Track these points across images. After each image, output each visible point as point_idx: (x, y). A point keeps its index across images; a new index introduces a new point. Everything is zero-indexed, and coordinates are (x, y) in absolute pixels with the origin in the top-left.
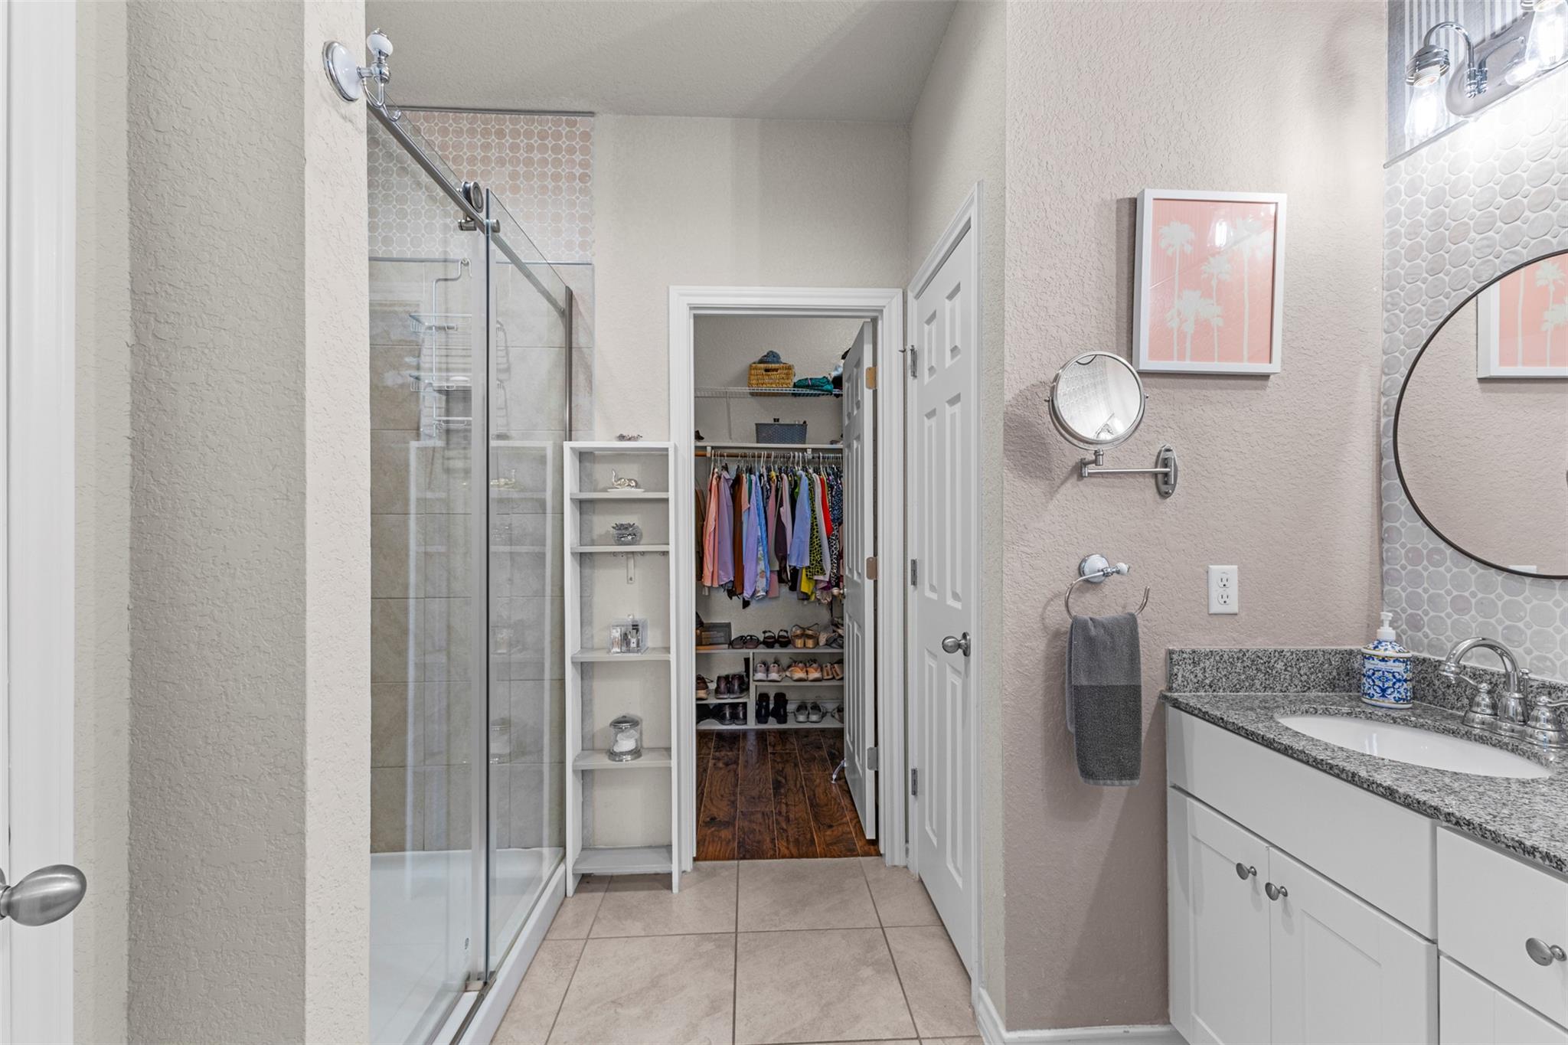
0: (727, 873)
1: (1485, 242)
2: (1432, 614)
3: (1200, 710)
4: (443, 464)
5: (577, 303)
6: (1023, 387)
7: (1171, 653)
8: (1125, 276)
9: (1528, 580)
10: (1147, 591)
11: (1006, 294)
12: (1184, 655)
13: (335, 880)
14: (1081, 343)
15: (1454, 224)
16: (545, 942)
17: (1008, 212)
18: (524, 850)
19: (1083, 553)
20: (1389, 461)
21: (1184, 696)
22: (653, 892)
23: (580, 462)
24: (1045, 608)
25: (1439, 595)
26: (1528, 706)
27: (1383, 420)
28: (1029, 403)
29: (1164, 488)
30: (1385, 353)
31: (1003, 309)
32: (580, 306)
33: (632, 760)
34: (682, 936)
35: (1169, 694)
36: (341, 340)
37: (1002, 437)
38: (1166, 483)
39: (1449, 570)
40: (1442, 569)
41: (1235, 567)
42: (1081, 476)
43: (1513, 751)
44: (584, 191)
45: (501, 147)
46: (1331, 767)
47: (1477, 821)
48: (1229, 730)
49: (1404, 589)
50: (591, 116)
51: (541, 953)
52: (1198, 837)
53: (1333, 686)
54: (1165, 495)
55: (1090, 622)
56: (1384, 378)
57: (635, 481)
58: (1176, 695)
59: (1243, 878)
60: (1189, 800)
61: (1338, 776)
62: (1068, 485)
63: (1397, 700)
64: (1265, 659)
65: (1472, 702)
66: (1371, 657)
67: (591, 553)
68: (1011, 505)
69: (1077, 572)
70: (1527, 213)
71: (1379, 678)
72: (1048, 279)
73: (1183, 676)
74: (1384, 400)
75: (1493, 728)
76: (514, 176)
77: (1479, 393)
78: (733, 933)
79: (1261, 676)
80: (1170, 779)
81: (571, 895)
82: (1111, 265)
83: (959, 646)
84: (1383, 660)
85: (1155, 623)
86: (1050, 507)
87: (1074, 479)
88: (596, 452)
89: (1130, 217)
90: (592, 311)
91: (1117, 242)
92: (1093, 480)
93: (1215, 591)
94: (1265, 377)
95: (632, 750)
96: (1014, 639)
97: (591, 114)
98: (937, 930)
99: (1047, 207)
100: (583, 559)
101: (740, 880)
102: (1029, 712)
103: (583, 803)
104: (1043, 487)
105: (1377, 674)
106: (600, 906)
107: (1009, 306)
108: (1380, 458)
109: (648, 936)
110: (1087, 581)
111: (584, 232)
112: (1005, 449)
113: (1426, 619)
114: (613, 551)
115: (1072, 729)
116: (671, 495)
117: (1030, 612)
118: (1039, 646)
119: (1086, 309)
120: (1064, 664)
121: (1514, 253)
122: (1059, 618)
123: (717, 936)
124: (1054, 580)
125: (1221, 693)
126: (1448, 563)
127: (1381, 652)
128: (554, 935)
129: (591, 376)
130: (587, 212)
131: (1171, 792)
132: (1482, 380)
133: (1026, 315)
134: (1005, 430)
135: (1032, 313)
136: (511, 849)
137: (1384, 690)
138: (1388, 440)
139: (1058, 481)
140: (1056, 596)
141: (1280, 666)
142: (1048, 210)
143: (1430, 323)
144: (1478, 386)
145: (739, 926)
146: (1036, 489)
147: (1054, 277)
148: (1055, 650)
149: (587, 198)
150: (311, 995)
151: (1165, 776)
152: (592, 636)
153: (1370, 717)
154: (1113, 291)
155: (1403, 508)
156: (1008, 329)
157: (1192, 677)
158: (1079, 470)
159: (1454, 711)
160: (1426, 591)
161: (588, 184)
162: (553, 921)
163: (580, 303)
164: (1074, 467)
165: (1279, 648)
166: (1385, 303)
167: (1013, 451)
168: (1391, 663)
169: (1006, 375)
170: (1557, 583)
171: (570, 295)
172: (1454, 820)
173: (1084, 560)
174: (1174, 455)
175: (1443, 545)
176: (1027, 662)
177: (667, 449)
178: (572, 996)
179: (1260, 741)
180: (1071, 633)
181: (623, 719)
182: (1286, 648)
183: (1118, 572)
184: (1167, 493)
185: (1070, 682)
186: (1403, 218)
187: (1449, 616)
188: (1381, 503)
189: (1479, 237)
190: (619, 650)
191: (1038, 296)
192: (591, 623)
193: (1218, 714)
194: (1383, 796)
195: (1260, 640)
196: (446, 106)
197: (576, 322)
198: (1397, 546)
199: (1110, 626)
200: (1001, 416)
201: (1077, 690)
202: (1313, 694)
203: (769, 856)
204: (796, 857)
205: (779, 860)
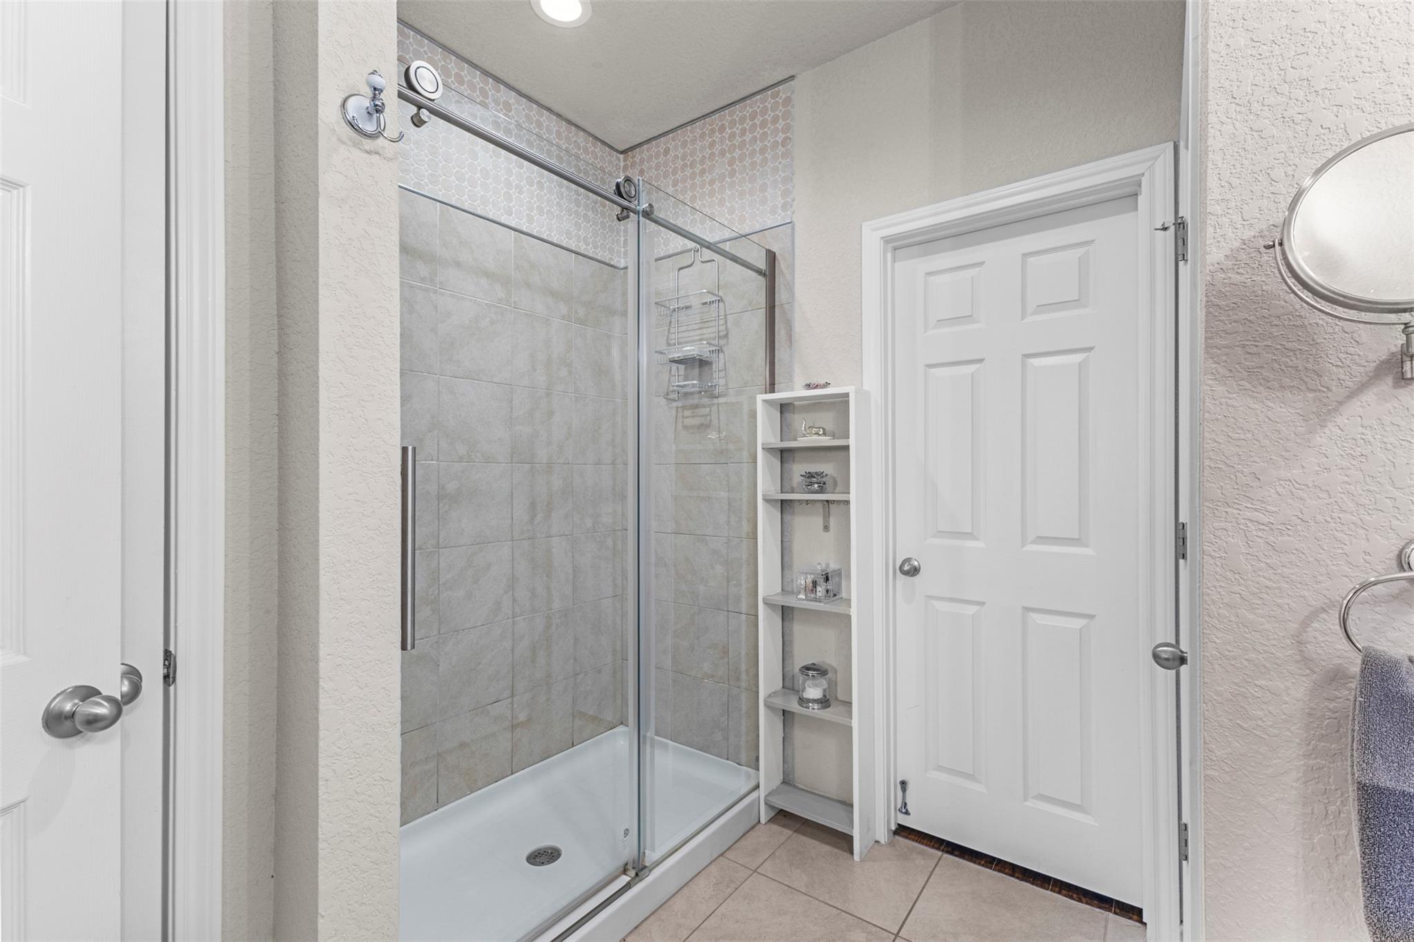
0: (923, 862)
4: (683, 422)
5: (779, 262)
13: (354, 752)
16: (721, 857)
18: (736, 765)
22: (836, 850)
23: (781, 413)
24: (1305, 624)
32: (781, 265)
33: (818, 709)
34: (839, 911)
36: (362, 328)
44: (786, 155)
45: (722, 140)
50: (792, 80)
51: (713, 866)
57: (824, 429)
67: (791, 501)
76: (731, 163)
78: (893, 934)
81: (764, 823)
86: (1319, 440)
88: (796, 403)
90: (792, 267)
95: (819, 699)
97: (792, 77)
100: (784, 506)
101: (933, 876)
103: (784, 738)
104: (1300, 405)
106: (782, 843)
109: (806, 894)
111: (786, 193)
112: (1208, 345)
114: (807, 499)
116: (852, 442)
117: (1269, 629)
118: (1290, 691)
122: (1333, 651)
123: (874, 929)
124: (1328, 573)
128: (729, 855)
129: (791, 330)
130: (788, 173)
134: (1208, 314)
136: (727, 762)
139: (1341, 393)
145: (903, 930)
146: (1283, 411)
149: (788, 160)
150: (323, 836)
152: (792, 581)
161: (789, 147)
162: (737, 841)
163: (781, 263)
167: (1225, 346)
169: (1212, 220)
171: (772, 257)
177: (847, 395)
178: (712, 921)
180: (1363, 682)
181: (812, 666)
190: (804, 597)
192: (791, 567)
196: (684, 123)
197: (779, 281)
203: (983, 862)
204: (1018, 878)
205: (994, 872)
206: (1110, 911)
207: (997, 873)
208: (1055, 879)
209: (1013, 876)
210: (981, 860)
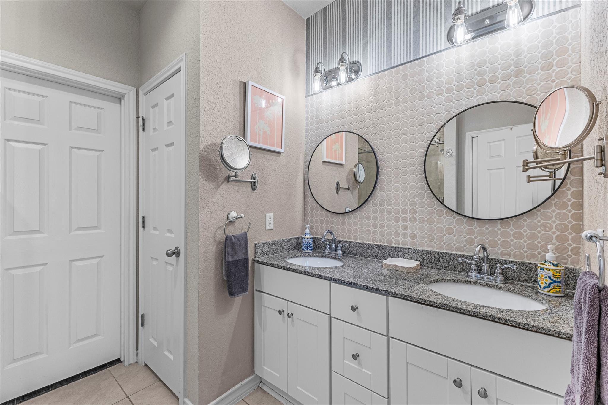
1: (327, 125)
2: (316, 225)
3: (266, 262)
6: (207, 144)
7: (255, 244)
8: (242, 110)
9: (335, 214)
10: (250, 224)
11: (201, 105)
12: (260, 245)
14: (228, 131)
15: (321, 118)
17: (201, 71)
19: (228, 210)
20: (307, 182)
21: (259, 259)
24: (215, 233)
25: (317, 219)
26: (336, 247)
27: (305, 170)
28: (210, 151)
29: (254, 187)
30: (305, 151)
31: (199, 110)
35: (255, 259)
37: (199, 164)
38: (254, 185)
39: (319, 213)
40: (318, 212)
41: (272, 214)
42: (228, 182)
43: (335, 259)
46: (306, 272)
47: (340, 279)
48: (276, 267)
49: (310, 218)
52: (265, 306)
53: (295, 248)
54: (254, 190)
55: (233, 237)
56: (305, 158)
58: (257, 259)
59: (280, 314)
60: (263, 294)
61: (307, 275)
62: (224, 184)
63: (310, 250)
64: (280, 243)
65: (325, 248)
66: (305, 238)
68: (202, 192)
69: (226, 218)
70: (335, 120)
71: (306, 244)
72: (217, 103)
73: (259, 252)
74: (305, 164)
75: (330, 254)
77: (322, 165)
79: (279, 248)
80: (256, 288)
82: (238, 105)
83: (174, 253)
84: (307, 239)
85: (251, 235)
86: (217, 193)
87: (225, 183)
89: (244, 88)
91: (240, 96)
92: (232, 183)
93: (268, 222)
94: (279, 153)
96: (204, 247)
98: (159, 383)
99: (216, 75)
102: (209, 275)
104: (215, 185)
105: (306, 243)
107: (201, 110)
108: (304, 181)
110: (230, 221)
112: (200, 169)
113: (314, 226)
115: (225, 278)
117: (210, 235)
118: (213, 248)
119: (230, 118)
120: (223, 253)
121: (333, 129)
122: (221, 237)
124: (218, 222)
125: (269, 256)
126: (319, 211)
127: (307, 237)
131: (256, 293)
132: (323, 162)
133: (208, 115)
134: (200, 161)
135: (210, 115)
137: (307, 248)
138: (306, 176)
139: (220, 183)
140: (220, 228)
141: (283, 244)
142: (217, 76)
143: (316, 144)
144: (322, 163)
146: (212, 186)
147: (219, 103)
148: (219, 249)
151: (254, 287)
153: (305, 256)
154: (238, 114)
155: (309, 195)
156: (201, 120)
157: (262, 251)
158: (227, 179)
159: (321, 251)
160: (314, 218)
164: (226, 178)
165: (283, 239)
166: (305, 137)
167: (203, 170)
168: (309, 240)
169: (201, 138)
170: (341, 215)
172: (335, 280)
173: (229, 214)
174: (256, 176)
175: (318, 206)
176: (208, 255)
179: (286, 269)
180: (226, 241)
182: (285, 238)
183: (241, 217)
184: (255, 189)
185: (225, 260)
186: (310, 113)
187: (319, 225)
188: (304, 194)
189: (326, 123)
191: (213, 109)
193: (272, 263)
194: (319, 278)
195: (278, 237)
198: (308, 206)
199: (239, 237)
200: (198, 154)
201: (228, 264)
202: (291, 252)
203: (44, 392)
204: (65, 385)
205: (53, 391)
206: (108, 367)
207: (54, 390)
208: (80, 373)
209: (63, 386)
210: (42, 391)
